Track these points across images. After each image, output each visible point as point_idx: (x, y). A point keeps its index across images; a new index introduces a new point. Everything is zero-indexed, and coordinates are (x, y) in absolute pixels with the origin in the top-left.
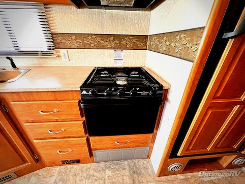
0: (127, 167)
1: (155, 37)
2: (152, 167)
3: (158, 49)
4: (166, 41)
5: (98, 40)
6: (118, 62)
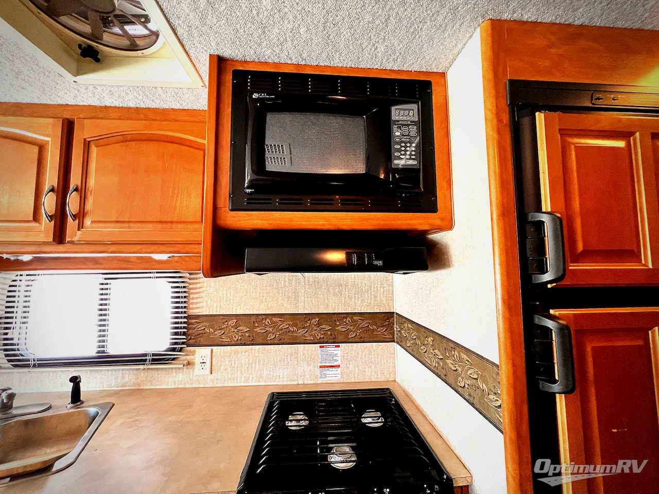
1: (410, 325)
4: (433, 347)
5: (284, 326)
6: (328, 372)
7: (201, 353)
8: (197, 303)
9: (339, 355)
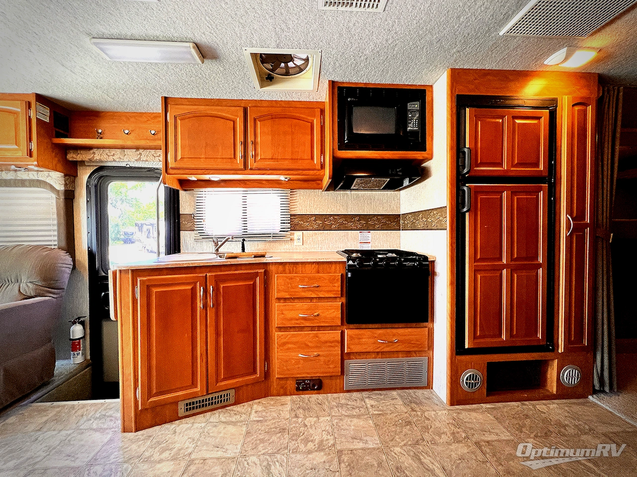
0: (397, 397)
1: (410, 216)
2: (437, 397)
3: (414, 226)
4: (422, 218)
5: (341, 220)
6: (364, 246)
7: (297, 234)
8: (294, 208)
9: (370, 237)
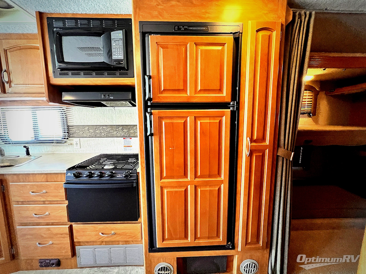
5: (108, 130)
6: (127, 149)
7: (76, 140)
8: (70, 121)
9: (131, 142)
